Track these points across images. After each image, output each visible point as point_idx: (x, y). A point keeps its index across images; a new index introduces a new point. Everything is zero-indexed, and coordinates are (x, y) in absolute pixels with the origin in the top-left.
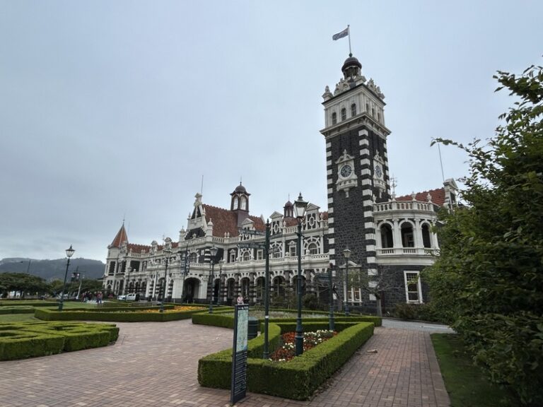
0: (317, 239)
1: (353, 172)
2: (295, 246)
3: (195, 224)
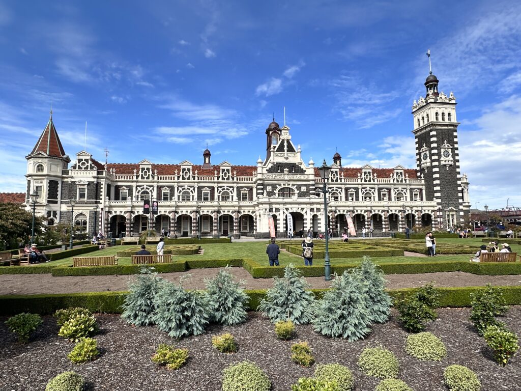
1: (450, 156)
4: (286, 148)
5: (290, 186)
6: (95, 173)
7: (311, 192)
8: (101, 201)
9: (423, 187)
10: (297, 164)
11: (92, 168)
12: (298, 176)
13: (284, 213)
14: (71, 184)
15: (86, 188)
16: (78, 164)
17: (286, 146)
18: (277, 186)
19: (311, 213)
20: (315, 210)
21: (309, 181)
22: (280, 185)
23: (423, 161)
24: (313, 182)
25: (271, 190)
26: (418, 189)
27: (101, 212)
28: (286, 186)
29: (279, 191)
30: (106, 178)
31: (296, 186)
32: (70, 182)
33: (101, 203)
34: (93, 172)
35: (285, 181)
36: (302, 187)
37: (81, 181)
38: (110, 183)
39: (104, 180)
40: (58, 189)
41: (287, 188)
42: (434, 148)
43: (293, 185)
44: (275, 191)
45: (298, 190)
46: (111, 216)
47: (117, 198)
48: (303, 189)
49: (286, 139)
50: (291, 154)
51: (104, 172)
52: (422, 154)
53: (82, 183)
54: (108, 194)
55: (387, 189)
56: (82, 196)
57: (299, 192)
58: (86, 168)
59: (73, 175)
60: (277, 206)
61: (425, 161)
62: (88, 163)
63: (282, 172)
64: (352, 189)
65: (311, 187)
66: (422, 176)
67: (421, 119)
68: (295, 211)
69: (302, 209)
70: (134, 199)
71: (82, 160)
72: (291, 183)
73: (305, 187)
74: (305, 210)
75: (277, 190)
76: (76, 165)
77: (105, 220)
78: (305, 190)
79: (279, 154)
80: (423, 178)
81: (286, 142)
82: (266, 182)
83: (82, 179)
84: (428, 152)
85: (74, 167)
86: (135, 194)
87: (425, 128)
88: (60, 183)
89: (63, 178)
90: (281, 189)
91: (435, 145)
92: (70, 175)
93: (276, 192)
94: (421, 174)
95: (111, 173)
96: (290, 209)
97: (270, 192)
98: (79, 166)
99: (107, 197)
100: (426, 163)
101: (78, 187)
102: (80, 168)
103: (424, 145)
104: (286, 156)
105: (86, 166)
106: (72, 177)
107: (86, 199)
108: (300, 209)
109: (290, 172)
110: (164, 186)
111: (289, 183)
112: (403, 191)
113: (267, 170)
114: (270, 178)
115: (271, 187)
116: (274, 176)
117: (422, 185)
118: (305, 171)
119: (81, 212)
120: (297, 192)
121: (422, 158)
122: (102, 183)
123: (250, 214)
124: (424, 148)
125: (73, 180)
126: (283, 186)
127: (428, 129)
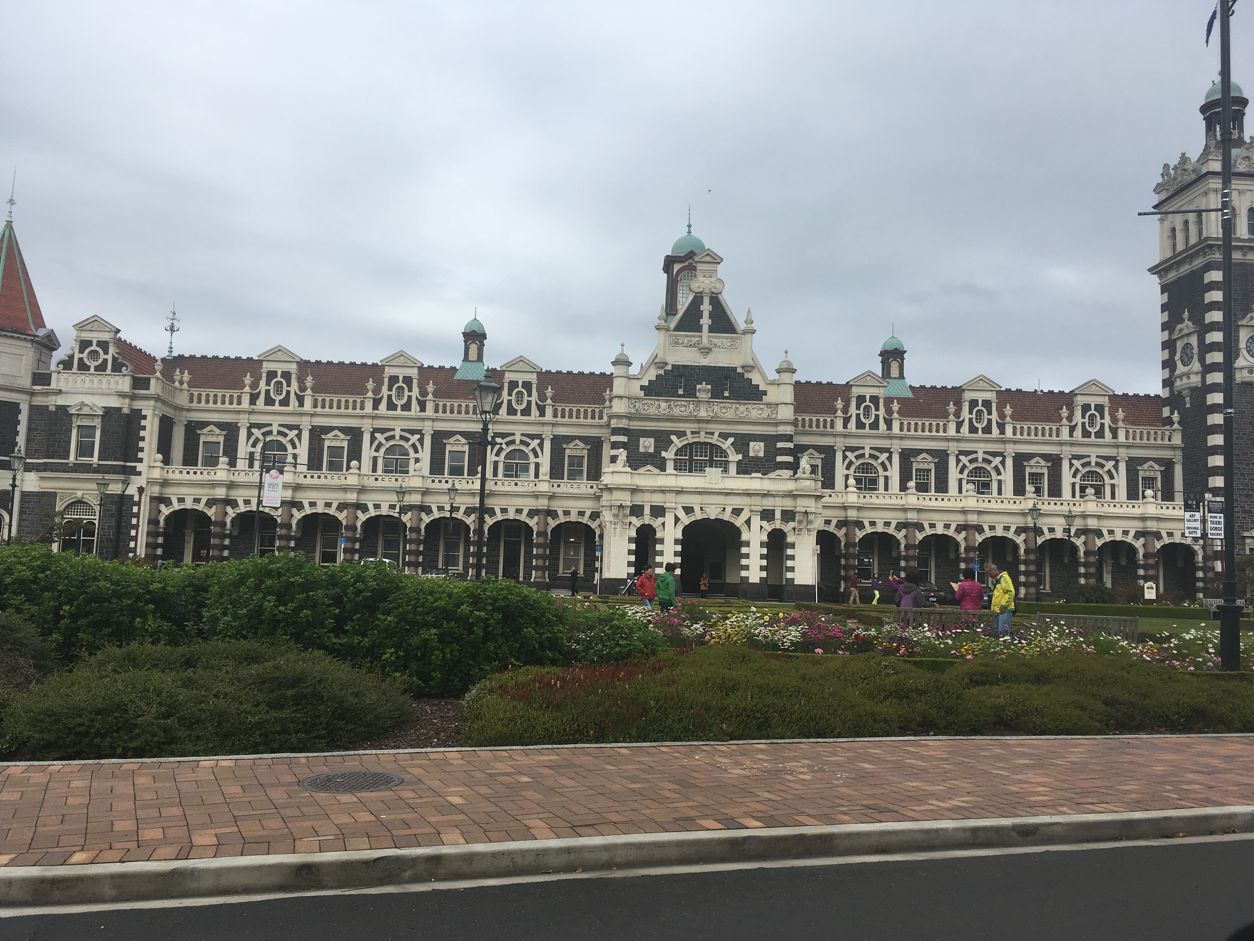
0: (1110, 465)
2: (1045, 471)
3: (706, 351)
4: (705, 321)
5: (715, 440)
6: (124, 384)
7: (779, 459)
8: (140, 467)
9: (1177, 457)
10: (739, 370)
11: (117, 367)
12: (742, 408)
13: (677, 520)
14: (55, 413)
15: (99, 426)
16: (77, 356)
17: (706, 315)
18: (673, 438)
19: (765, 523)
20: (778, 515)
21: (776, 424)
22: (681, 434)
23: (1181, 369)
24: (788, 430)
25: (651, 450)
26: (1156, 460)
27: (136, 499)
28: (702, 438)
29: (679, 452)
30: (157, 399)
31: (731, 440)
32: (52, 408)
33: (139, 474)
34: (120, 379)
35: (699, 421)
36: (752, 444)
37: (83, 404)
38: (169, 412)
39: (152, 403)
40: (19, 428)
41: (706, 443)
42: (1214, 326)
43: (724, 436)
44: (664, 454)
45: (738, 452)
46: (165, 511)
47: (190, 459)
48: (757, 449)
49: (707, 291)
50: (723, 339)
51: (153, 382)
52: (1179, 345)
53: (86, 410)
54: (164, 447)
55: (1045, 457)
56: (85, 449)
57: (740, 457)
58: (101, 368)
59: (62, 386)
60: (658, 499)
61: (1186, 369)
62: (106, 353)
63: (691, 393)
64: (924, 455)
65: (780, 445)
66: (1176, 417)
67: (1179, 227)
68: (713, 518)
69: (737, 512)
70: (242, 464)
71: (89, 343)
72: (718, 429)
73: (762, 444)
74: (744, 516)
75: (672, 450)
76: (71, 357)
77: (150, 522)
78: (761, 454)
79: (685, 336)
80: (1176, 426)
81: (706, 300)
82: (636, 425)
83: (87, 400)
84: (1194, 340)
85: (67, 364)
86: (243, 449)
87: (1191, 257)
88: (24, 409)
89: (32, 394)
90: (685, 446)
91: (1217, 316)
92: (54, 385)
93: (669, 454)
94: (1172, 413)
95: (177, 384)
96: (697, 509)
97: (650, 455)
98: (81, 360)
99: (160, 457)
100: (1188, 375)
101: (77, 422)
102: (83, 367)
103: (1186, 314)
104: (705, 342)
105: (100, 361)
106: (60, 392)
107: (95, 460)
108: (729, 510)
109: (716, 394)
110: (331, 429)
111: (711, 427)
112: (1103, 466)
113: (642, 388)
114: (652, 411)
115: (652, 440)
116: (664, 405)
117: (1173, 448)
118: (765, 393)
119: (79, 494)
120: (734, 457)
121: (1177, 357)
122: (143, 413)
123: (585, 520)
124: (1187, 326)
125: (61, 401)
126: (690, 439)
127: (1199, 262)
